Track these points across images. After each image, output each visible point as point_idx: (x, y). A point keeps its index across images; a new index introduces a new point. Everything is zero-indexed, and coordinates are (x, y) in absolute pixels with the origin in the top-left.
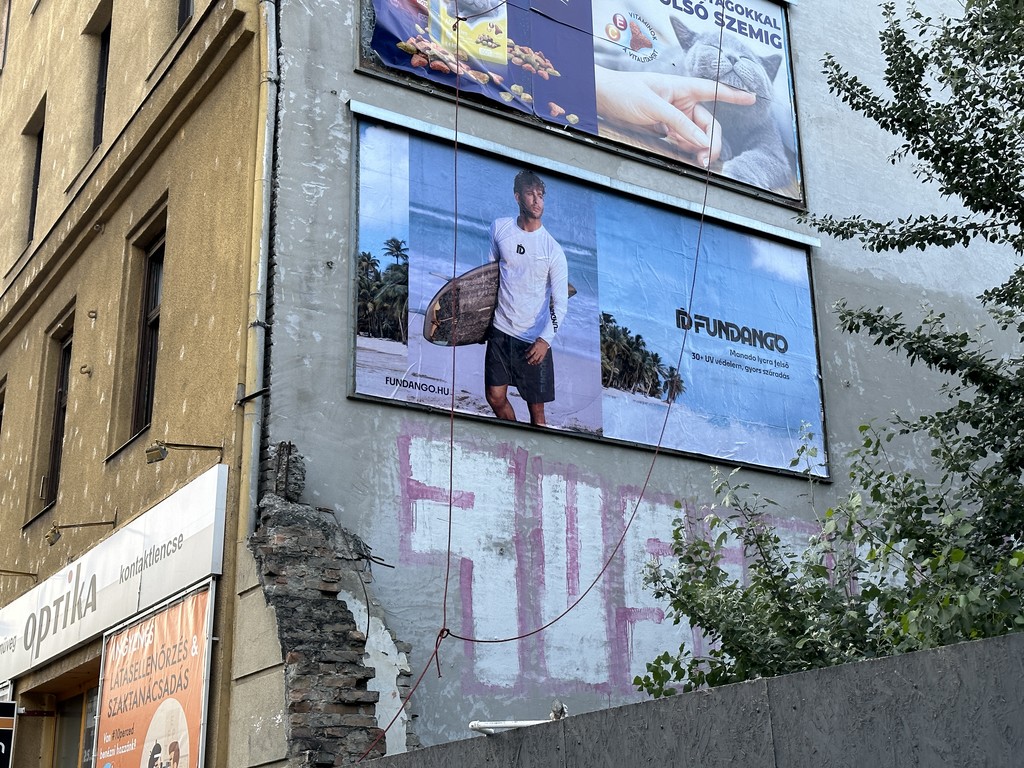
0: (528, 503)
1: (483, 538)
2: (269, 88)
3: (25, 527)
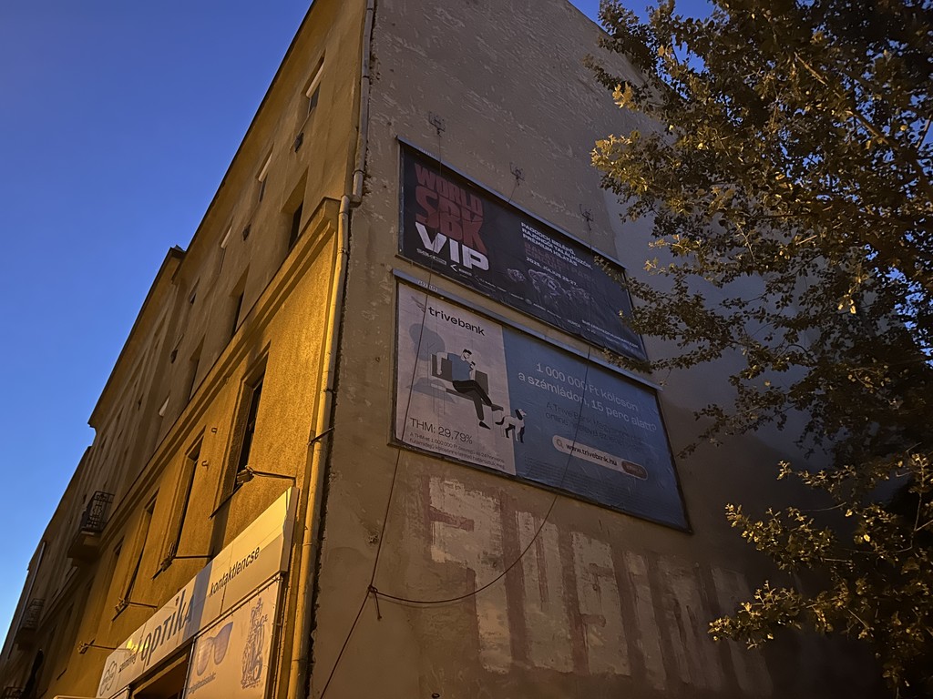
0: (510, 531)
1: (482, 554)
2: (342, 257)
3: (155, 577)
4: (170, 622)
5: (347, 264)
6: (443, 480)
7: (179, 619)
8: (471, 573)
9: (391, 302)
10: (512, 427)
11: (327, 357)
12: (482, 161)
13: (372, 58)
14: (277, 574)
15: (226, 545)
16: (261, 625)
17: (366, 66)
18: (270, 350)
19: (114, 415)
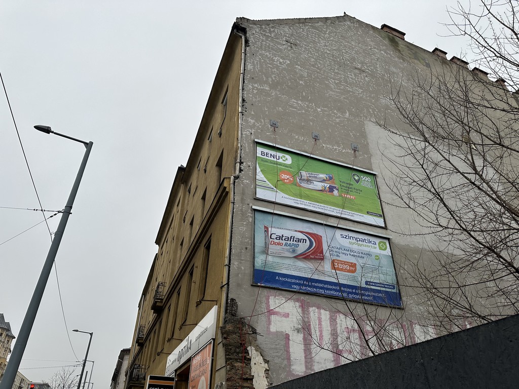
0: (306, 316)
1: (292, 327)
2: (231, 204)
4: (185, 348)
5: (233, 207)
7: (188, 348)
8: (287, 337)
9: (252, 221)
12: (297, 137)
13: (243, 100)
14: (212, 339)
18: (212, 237)
19: (165, 240)
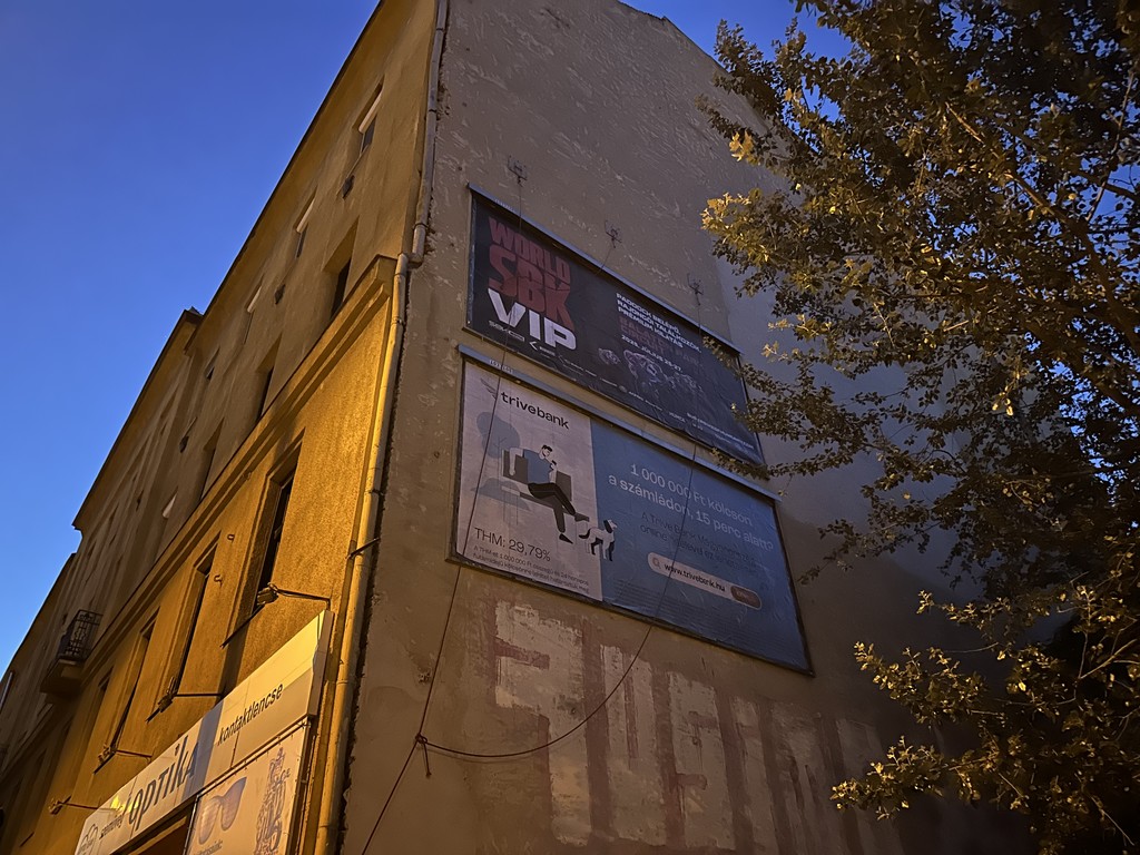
0: (593, 669)
1: (558, 698)
2: (397, 328)
3: (149, 719)
4: (167, 775)
5: (403, 337)
6: (513, 605)
7: (179, 773)
8: (544, 721)
9: (456, 385)
10: (599, 541)
11: (374, 451)
12: (571, 218)
13: (441, 89)
14: (303, 717)
15: (241, 681)
16: (281, 782)
17: (432, 97)
18: (303, 440)
19: (105, 516)
